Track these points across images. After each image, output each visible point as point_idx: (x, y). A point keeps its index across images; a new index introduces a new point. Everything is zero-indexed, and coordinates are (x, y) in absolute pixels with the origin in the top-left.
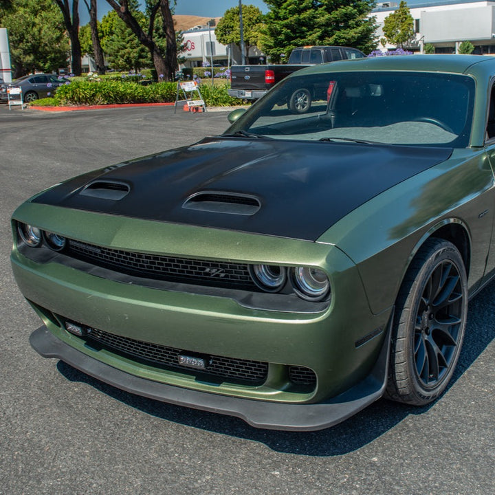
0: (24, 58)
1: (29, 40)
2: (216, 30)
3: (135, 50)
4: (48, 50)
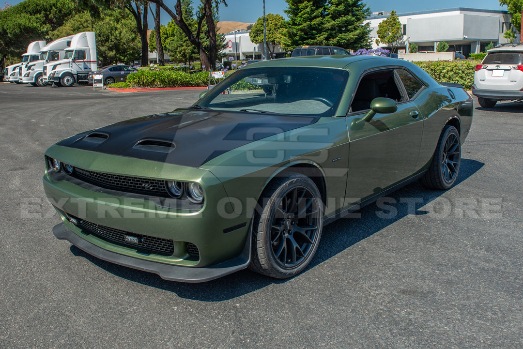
0: (108, 53)
1: (113, 40)
2: (250, 33)
3: (189, 48)
4: (126, 47)
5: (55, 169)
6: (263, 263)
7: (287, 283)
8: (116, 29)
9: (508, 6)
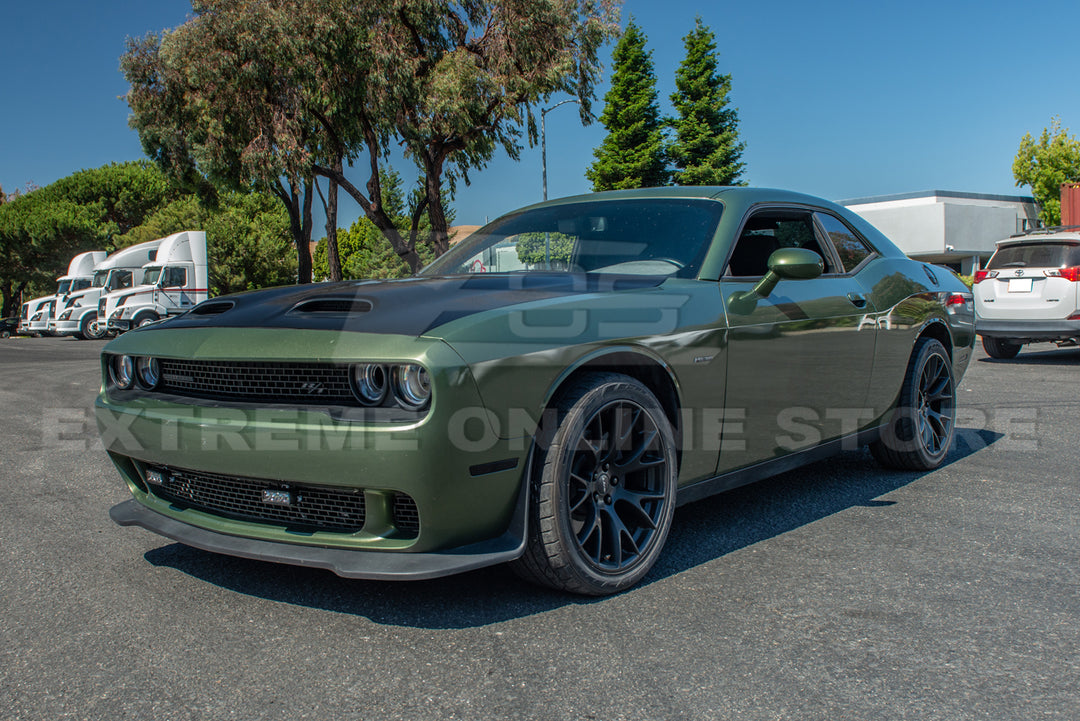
0: (231, 279)
1: (241, 252)
2: (518, 246)
3: (394, 270)
4: (267, 267)
5: (122, 385)
6: (554, 552)
7: (604, 603)
8: (249, 231)
9: (1034, 187)
